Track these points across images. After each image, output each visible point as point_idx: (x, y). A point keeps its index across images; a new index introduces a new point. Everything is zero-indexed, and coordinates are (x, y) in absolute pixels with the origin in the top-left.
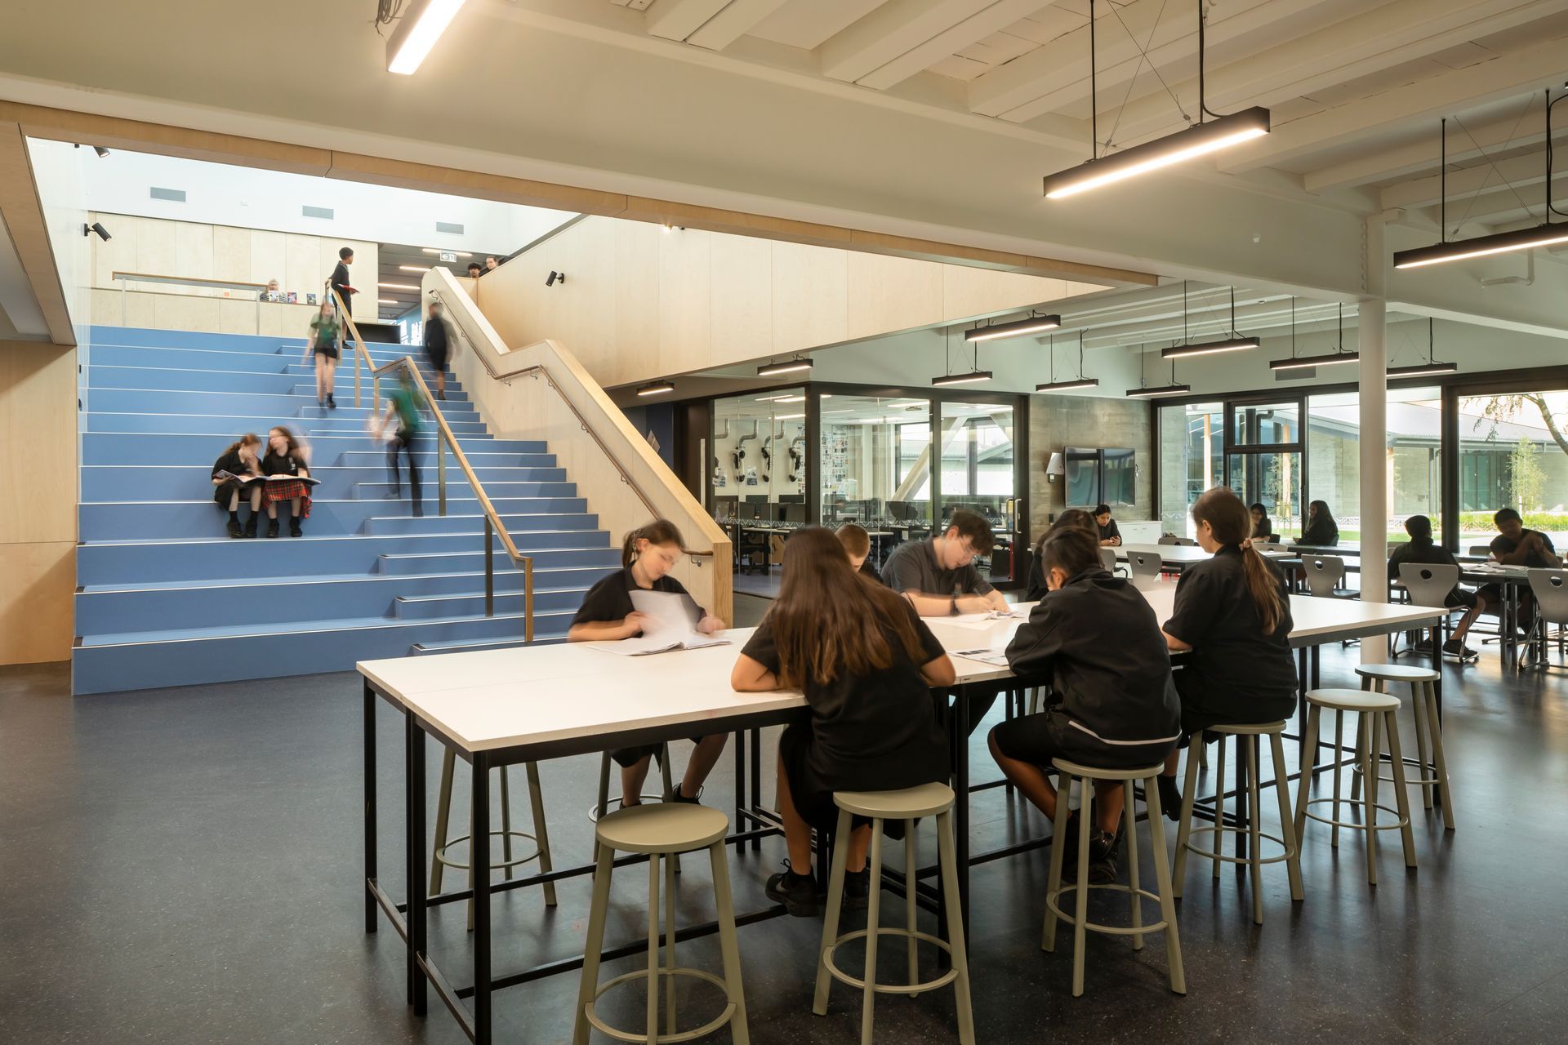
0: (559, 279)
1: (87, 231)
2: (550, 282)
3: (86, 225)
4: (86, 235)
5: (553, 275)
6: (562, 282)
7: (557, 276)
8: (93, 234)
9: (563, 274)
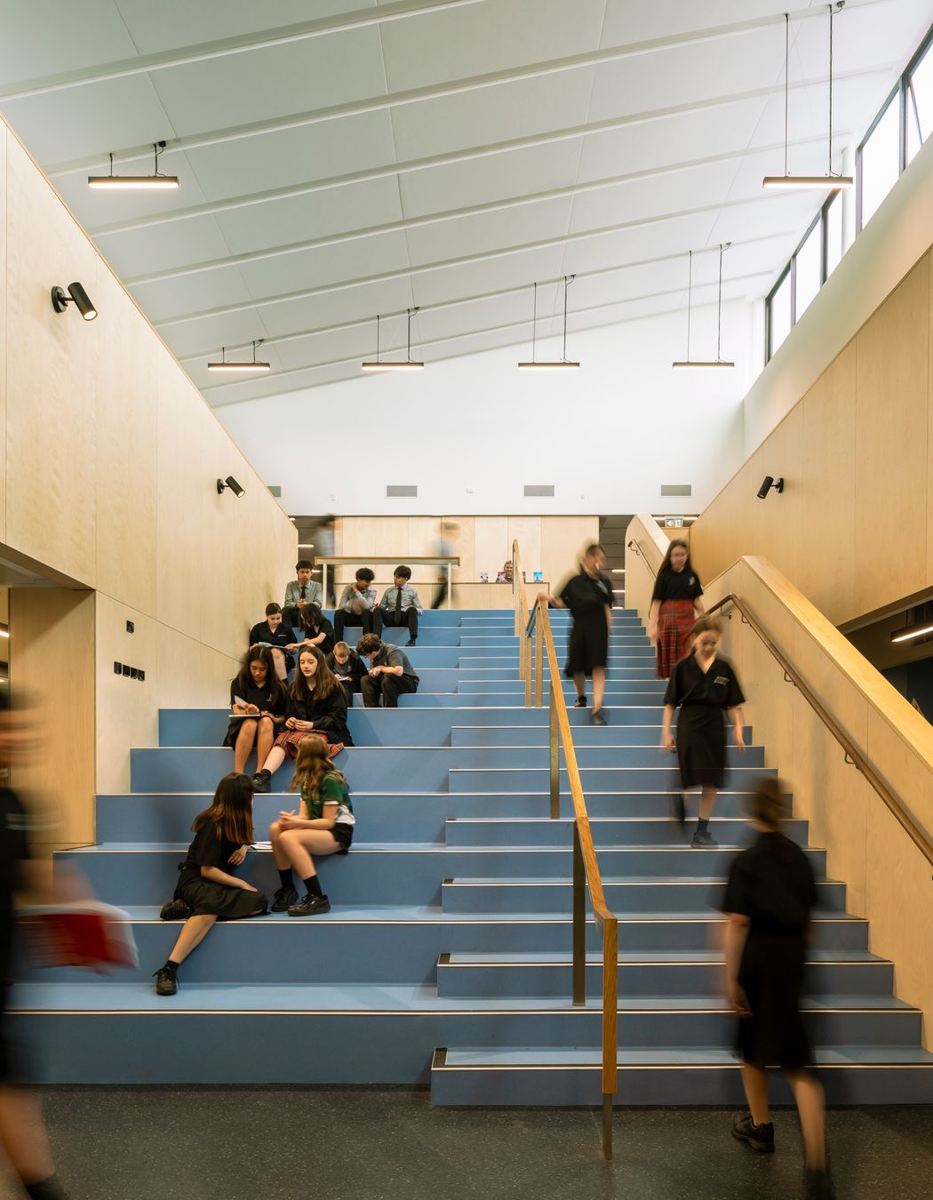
0: (777, 486)
1: (220, 487)
2: (763, 493)
3: (219, 481)
4: (220, 492)
5: (769, 482)
6: (780, 491)
7: (775, 483)
8: (228, 491)
9: (782, 480)
